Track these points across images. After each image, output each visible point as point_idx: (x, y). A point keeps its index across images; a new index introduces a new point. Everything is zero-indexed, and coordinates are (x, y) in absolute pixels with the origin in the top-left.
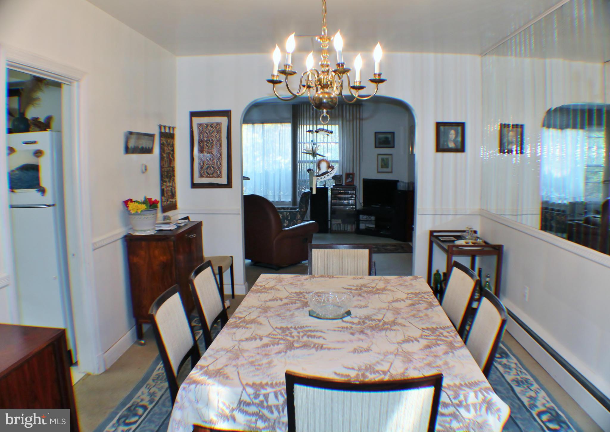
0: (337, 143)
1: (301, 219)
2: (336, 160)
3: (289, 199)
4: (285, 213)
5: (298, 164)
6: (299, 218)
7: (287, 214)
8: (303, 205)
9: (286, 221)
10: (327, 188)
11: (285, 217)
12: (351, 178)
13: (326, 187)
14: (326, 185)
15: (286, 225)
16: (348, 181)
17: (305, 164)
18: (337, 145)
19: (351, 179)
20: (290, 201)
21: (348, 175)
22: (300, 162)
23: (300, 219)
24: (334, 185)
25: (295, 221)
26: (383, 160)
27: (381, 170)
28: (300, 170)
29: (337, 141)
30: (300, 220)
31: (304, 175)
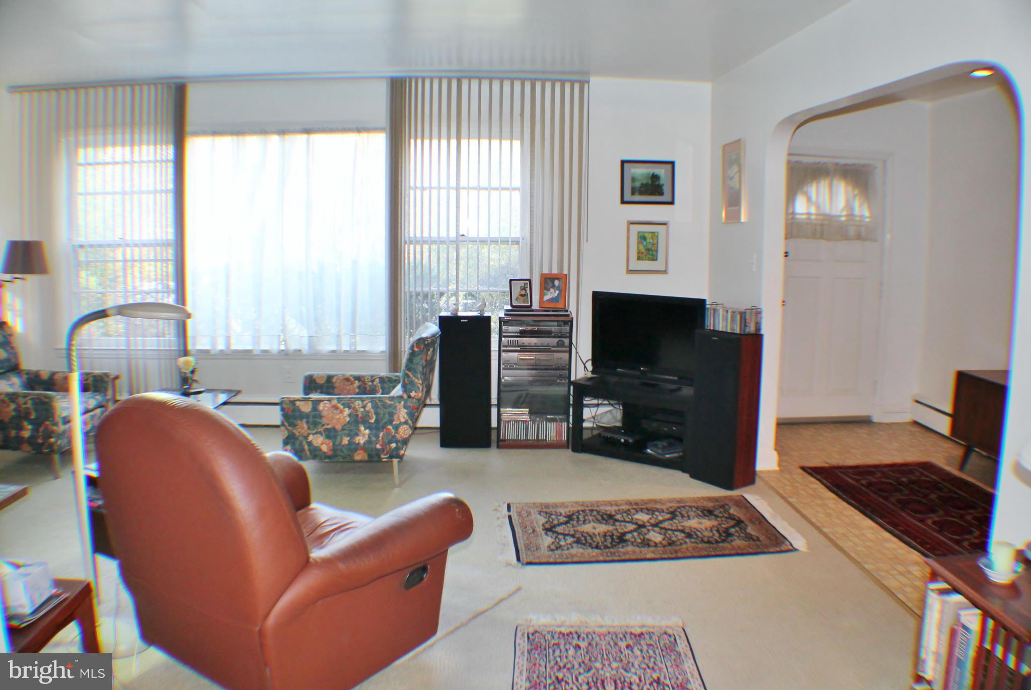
0: (514, 189)
1: (410, 422)
2: (513, 235)
3: (381, 345)
4: (360, 402)
5: (407, 246)
6: (403, 420)
7: (364, 407)
8: (416, 380)
9: (362, 428)
10: (489, 318)
11: (360, 415)
12: (558, 288)
13: (486, 314)
14: (486, 309)
15: (362, 442)
16: (546, 298)
17: (424, 246)
18: (517, 195)
19: (557, 292)
20: (382, 352)
21: (548, 281)
22: (411, 242)
23: (406, 423)
24: (509, 307)
25: (390, 427)
26: (642, 238)
27: (635, 265)
28: (412, 264)
29: (517, 183)
30: (405, 426)
31: (422, 279)
